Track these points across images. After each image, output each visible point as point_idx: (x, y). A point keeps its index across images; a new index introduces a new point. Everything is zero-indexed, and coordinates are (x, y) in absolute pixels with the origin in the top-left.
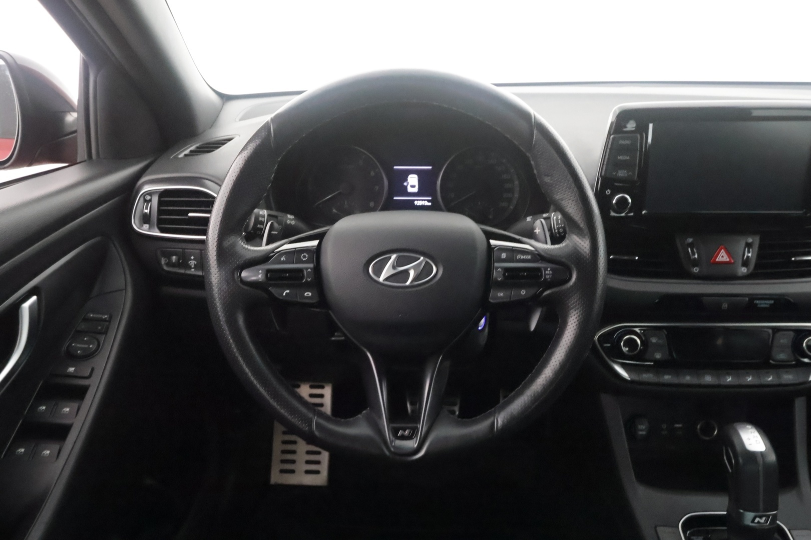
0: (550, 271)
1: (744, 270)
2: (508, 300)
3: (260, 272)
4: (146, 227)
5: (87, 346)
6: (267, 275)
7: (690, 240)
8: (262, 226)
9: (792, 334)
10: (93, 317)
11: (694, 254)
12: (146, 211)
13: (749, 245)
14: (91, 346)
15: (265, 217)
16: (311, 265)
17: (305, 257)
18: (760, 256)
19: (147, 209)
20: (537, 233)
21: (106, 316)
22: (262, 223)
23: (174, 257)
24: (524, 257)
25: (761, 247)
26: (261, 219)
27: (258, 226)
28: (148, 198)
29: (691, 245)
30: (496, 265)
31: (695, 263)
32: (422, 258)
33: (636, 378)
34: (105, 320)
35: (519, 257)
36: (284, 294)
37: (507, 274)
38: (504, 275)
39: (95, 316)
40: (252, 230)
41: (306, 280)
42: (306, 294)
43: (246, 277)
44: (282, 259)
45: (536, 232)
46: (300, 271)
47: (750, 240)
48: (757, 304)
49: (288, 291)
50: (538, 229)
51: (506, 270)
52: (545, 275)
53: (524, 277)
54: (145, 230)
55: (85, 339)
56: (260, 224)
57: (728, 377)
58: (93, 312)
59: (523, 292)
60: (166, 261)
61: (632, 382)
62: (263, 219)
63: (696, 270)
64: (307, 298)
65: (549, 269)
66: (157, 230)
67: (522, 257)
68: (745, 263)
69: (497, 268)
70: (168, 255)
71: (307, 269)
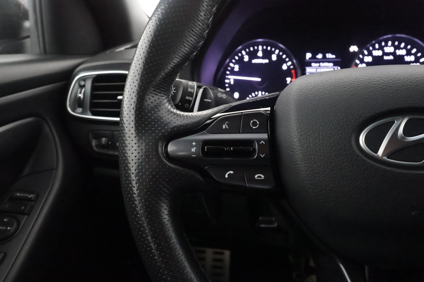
3: (194, 144)
4: (80, 110)
5: (4, 228)
6: (203, 149)
8: (190, 98)
10: (19, 196)
12: (80, 95)
14: (9, 228)
15: (194, 89)
16: (265, 136)
17: (255, 124)
19: (80, 93)
21: (32, 196)
22: (191, 94)
23: (104, 139)
26: (190, 90)
27: (187, 98)
28: (82, 83)
34: (30, 200)
36: (226, 176)
39: (22, 195)
40: (180, 102)
41: (259, 156)
42: (256, 176)
43: (173, 151)
44: (224, 127)
46: (250, 142)
49: (232, 172)
54: (78, 113)
55: (5, 220)
56: (189, 96)
58: (20, 191)
60: (96, 142)
62: (192, 91)
64: (259, 181)
66: (89, 113)
70: (98, 137)
71: (259, 141)
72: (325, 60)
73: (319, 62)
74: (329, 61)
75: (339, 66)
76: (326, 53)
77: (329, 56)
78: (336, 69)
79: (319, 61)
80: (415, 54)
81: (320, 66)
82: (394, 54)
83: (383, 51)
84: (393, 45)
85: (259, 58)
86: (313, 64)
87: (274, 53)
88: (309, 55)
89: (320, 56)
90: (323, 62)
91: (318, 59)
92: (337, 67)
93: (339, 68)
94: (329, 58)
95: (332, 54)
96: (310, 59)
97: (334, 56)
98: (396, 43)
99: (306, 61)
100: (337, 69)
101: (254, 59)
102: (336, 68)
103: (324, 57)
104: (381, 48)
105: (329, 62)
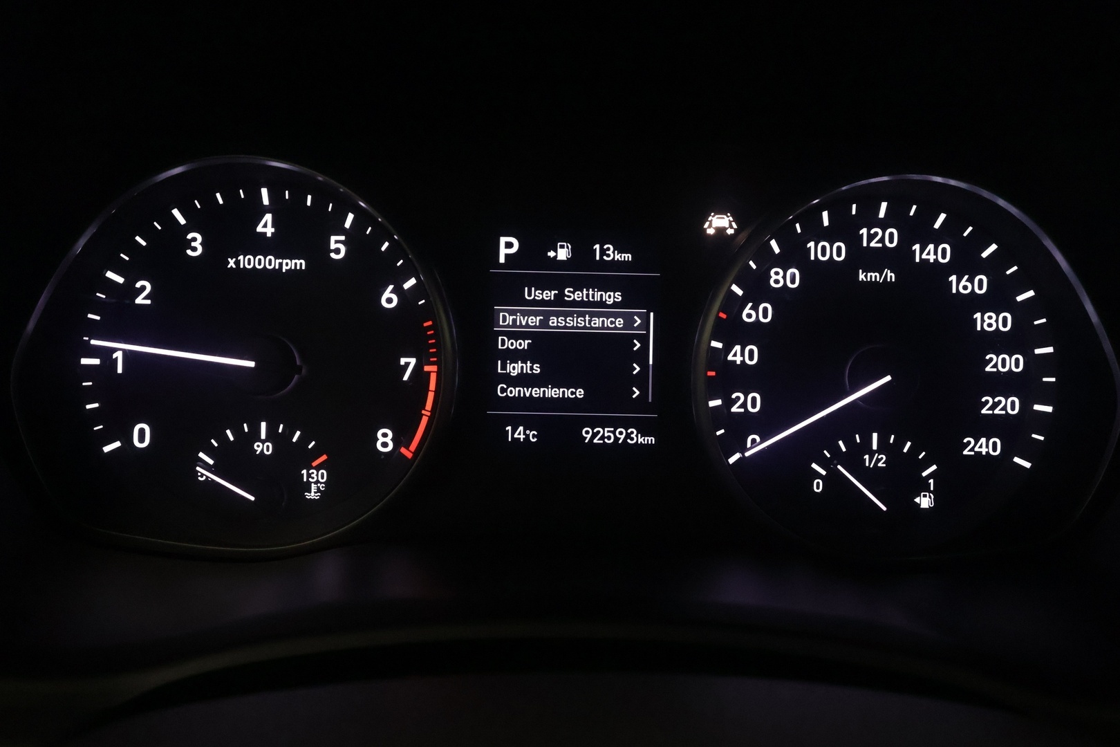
72: (585, 271)
73: (558, 284)
74: (605, 277)
76: (592, 239)
78: (637, 321)
79: (558, 277)
80: (992, 267)
81: (560, 301)
82: (899, 258)
83: (854, 243)
84: (897, 218)
85: (261, 246)
86: (531, 294)
88: (508, 246)
89: (561, 251)
90: (577, 282)
91: (554, 266)
92: (640, 310)
93: (652, 317)
94: (604, 267)
97: (626, 257)
99: (495, 271)
102: (636, 315)
103: (583, 257)
104: (844, 230)
105: (604, 283)
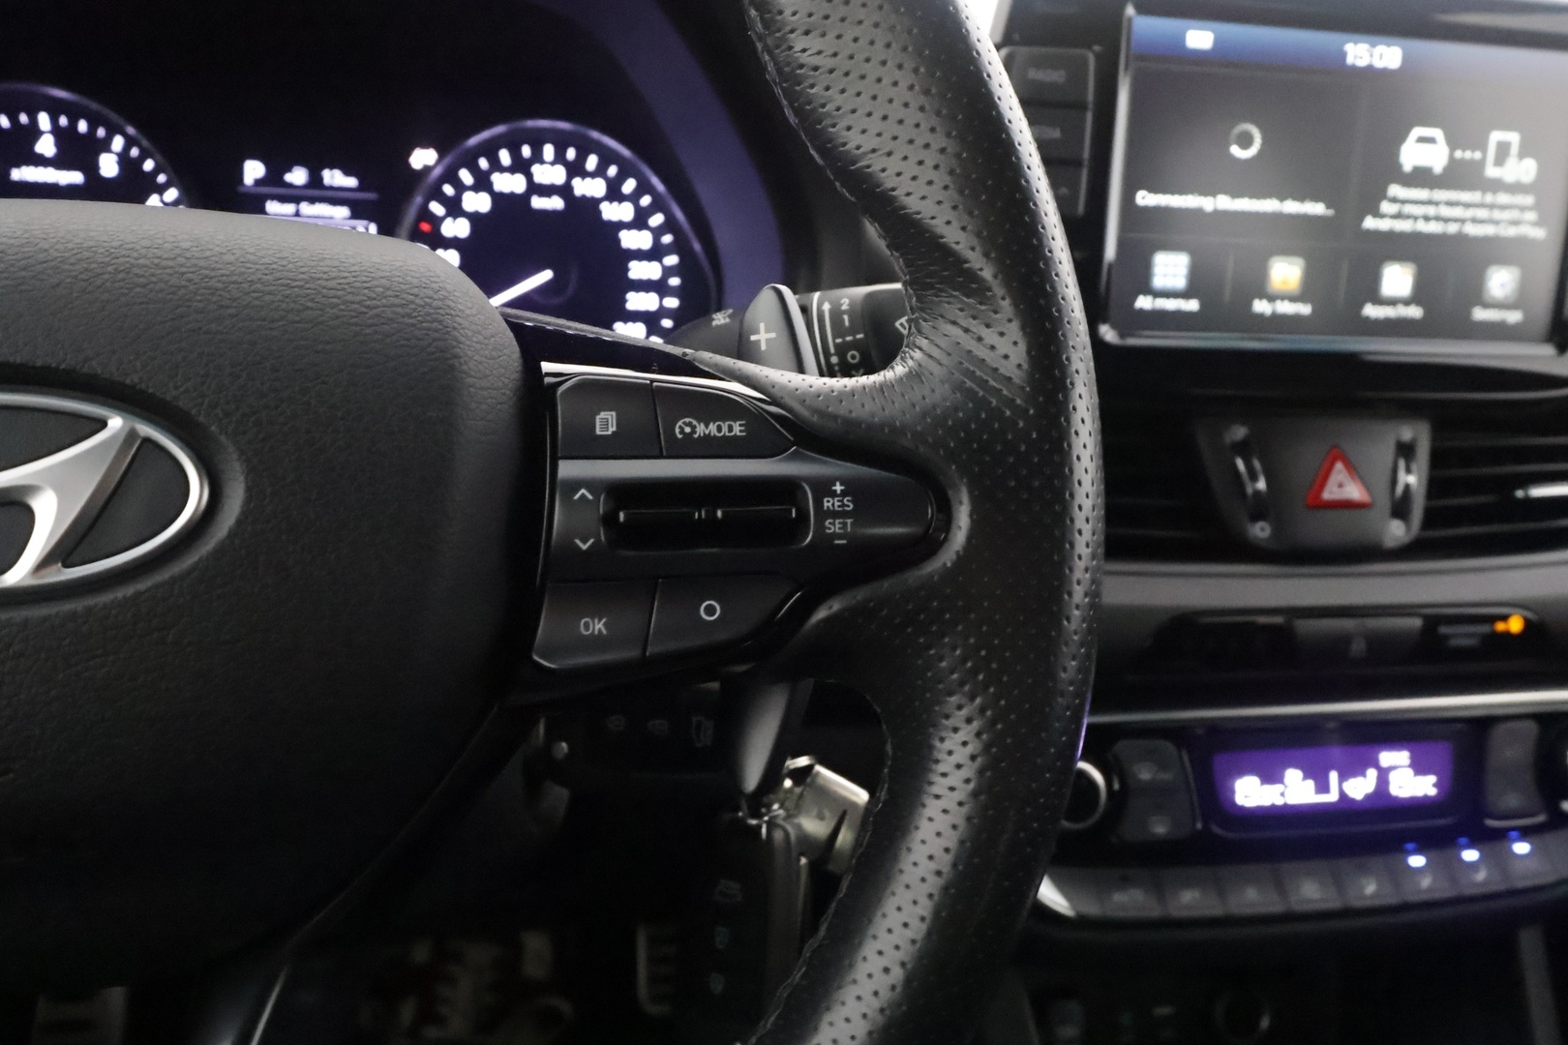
0: (844, 494)
1: (1396, 532)
2: (631, 653)
7: (1239, 432)
9: (1531, 727)
11: (1254, 478)
13: (1406, 451)
18: (1436, 486)
20: (763, 347)
24: (713, 428)
25: (1437, 459)
29: (1243, 448)
30: (568, 469)
31: (1260, 509)
32: (116, 423)
33: (1092, 909)
35: (682, 427)
37: (622, 516)
38: (609, 520)
45: (758, 342)
47: (1406, 433)
48: (1447, 637)
50: (767, 331)
51: (622, 492)
52: (823, 514)
53: (711, 532)
57: (1364, 881)
59: (711, 610)
61: (1080, 922)
63: (1260, 531)
65: (838, 488)
67: (701, 429)
68: (1400, 508)
69: (574, 485)
72: (316, 191)
73: (296, 200)
74: (335, 197)
75: (371, 219)
76: (324, 168)
77: (334, 178)
78: (361, 229)
79: (293, 196)
80: (634, 198)
81: (297, 214)
82: (565, 191)
83: (529, 176)
84: (560, 158)
85: (40, 161)
86: (272, 207)
87: (105, 146)
88: (253, 171)
89: (298, 176)
90: (312, 200)
91: (290, 186)
92: (365, 222)
93: (373, 228)
94: (331, 188)
95: (347, 173)
96: (258, 182)
97: (351, 182)
98: (571, 154)
99: (241, 189)
100: (367, 229)
101: (18, 166)
102: (360, 225)
103: (315, 181)
104: (521, 166)
105: (335, 202)
